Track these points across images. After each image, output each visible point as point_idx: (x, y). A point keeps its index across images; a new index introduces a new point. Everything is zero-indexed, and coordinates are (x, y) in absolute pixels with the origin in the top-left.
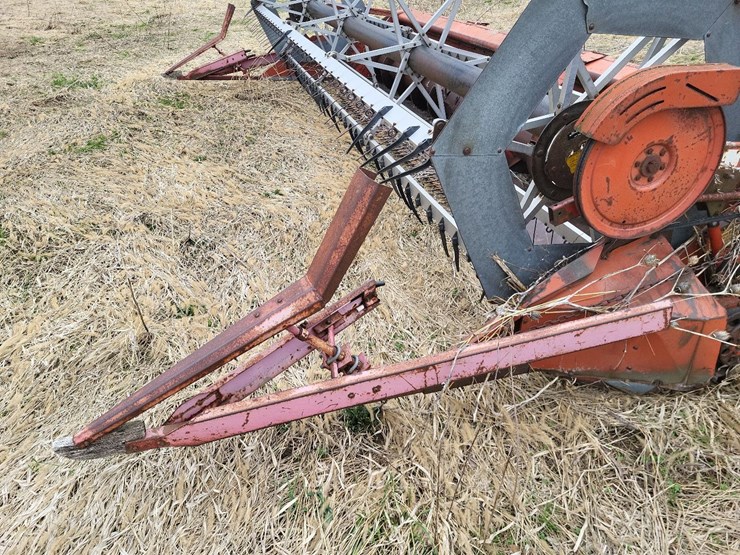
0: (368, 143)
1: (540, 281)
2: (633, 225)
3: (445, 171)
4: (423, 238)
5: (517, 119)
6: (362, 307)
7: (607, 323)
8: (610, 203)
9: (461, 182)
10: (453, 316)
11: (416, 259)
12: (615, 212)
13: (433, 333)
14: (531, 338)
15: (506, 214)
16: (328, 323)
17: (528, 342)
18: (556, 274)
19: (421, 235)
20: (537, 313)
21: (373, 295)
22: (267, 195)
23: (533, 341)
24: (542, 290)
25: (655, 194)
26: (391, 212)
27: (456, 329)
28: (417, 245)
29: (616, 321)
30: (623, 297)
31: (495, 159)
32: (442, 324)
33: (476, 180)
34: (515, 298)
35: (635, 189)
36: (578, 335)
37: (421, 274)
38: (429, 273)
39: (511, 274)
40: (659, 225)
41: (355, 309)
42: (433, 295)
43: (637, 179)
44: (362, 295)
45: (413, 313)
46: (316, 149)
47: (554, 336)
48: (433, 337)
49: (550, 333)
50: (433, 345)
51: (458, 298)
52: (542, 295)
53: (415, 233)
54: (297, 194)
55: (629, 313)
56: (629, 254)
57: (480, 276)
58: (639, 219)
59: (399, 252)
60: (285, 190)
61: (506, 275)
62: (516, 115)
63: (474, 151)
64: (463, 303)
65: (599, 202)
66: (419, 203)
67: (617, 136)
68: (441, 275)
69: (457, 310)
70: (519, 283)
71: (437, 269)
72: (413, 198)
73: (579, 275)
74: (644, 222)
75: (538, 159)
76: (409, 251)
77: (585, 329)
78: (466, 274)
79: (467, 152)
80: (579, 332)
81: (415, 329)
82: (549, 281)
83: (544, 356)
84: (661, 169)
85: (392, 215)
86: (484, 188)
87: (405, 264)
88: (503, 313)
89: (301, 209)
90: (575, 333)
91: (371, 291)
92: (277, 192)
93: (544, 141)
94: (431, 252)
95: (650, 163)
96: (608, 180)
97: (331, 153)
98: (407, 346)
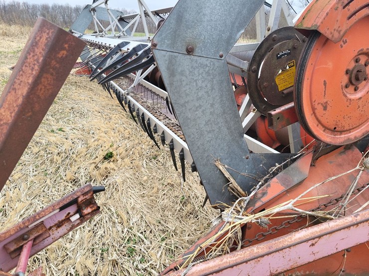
0: (126, 98)
1: (261, 186)
2: (341, 132)
3: (168, 69)
4: (161, 160)
5: (237, 24)
6: (77, 216)
7: (340, 230)
8: (325, 108)
9: (184, 83)
10: (180, 219)
11: (154, 174)
12: (328, 118)
13: (163, 236)
14: (266, 251)
15: (226, 122)
16: (24, 239)
17: (263, 256)
18: (275, 179)
19: (159, 158)
20: (266, 220)
21: (90, 202)
22: (53, 131)
23: (268, 254)
24: (264, 194)
25: (360, 103)
26: (140, 144)
27: (183, 231)
28: (156, 165)
29: (348, 227)
30: (337, 200)
31: (217, 64)
32: (171, 227)
33: (200, 83)
34: (239, 203)
35: (346, 96)
36: (313, 245)
37: (157, 185)
38: (163, 184)
39: (232, 180)
40: (360, 134)
41: (68, 219)
42: (166, 201)
43: (346, 87)
44: (74, 202)
45: (148, 218)
46: (97, 108)
47: (289, 247)
48: (163, 240)
49: (286, 244)
50: (162, 248)
51: (184, 204)
52: (265, 199)
53: (155, 157)
54: (74, 131)
55: (359, 219)
56: (331, 162)
57: (204, 182)
58: (347, 128)
59: (143, 170)
60: (67, 129)
61: (228, 181)
62: (236, 19)
63: (197, 51)
64: (188, 208)
65: (316, 106)
66: (156, 132)
67: (339, 33)
68: (172, 185)
69: (184, 214)
70: (239, 189)
71: (169, 181)
72: (152, 127)
73: (296, 180)
74: (349, 131)
75: (253, 75)
76: (150, 169)
77: (319, 237)
78: (191, 185)
79: (190, 51)
80: (314, 241)
81: (148, 232)
82: (269, 186)
83: (279, 271)
84: (365, 80)
85: (140, 146)
86: (207, 92)
87: (145, 178)
88: (230, 220)
89: (75, 140)
90: (310, 243)
91: (88, 197)
92: (60, 130)
93: (257, 59)
94: (167, 170)
95: (358, 71)
96: (325, 84)
97: (106, 111)
98: (138, 251)
